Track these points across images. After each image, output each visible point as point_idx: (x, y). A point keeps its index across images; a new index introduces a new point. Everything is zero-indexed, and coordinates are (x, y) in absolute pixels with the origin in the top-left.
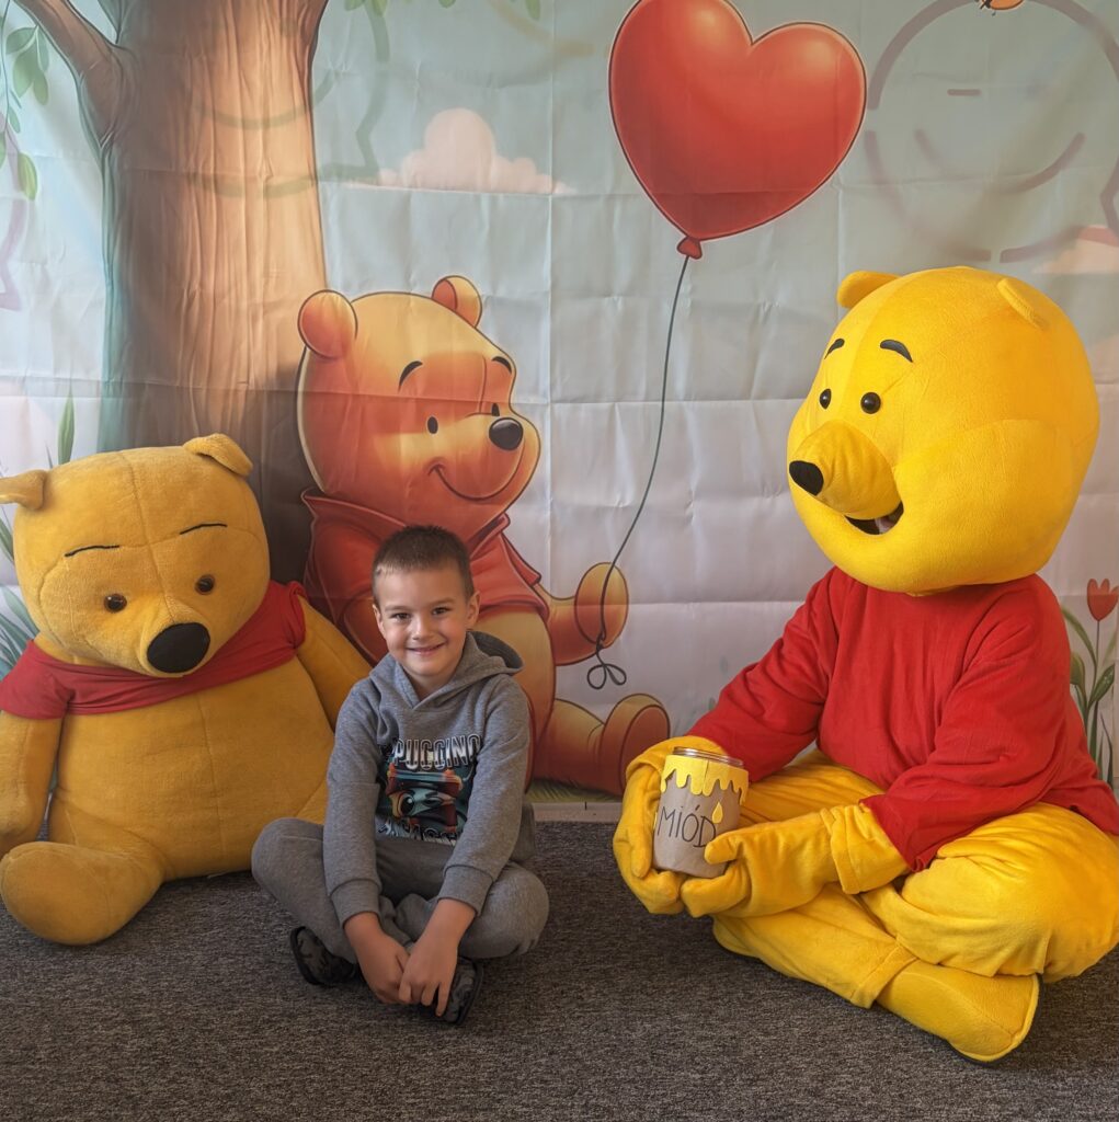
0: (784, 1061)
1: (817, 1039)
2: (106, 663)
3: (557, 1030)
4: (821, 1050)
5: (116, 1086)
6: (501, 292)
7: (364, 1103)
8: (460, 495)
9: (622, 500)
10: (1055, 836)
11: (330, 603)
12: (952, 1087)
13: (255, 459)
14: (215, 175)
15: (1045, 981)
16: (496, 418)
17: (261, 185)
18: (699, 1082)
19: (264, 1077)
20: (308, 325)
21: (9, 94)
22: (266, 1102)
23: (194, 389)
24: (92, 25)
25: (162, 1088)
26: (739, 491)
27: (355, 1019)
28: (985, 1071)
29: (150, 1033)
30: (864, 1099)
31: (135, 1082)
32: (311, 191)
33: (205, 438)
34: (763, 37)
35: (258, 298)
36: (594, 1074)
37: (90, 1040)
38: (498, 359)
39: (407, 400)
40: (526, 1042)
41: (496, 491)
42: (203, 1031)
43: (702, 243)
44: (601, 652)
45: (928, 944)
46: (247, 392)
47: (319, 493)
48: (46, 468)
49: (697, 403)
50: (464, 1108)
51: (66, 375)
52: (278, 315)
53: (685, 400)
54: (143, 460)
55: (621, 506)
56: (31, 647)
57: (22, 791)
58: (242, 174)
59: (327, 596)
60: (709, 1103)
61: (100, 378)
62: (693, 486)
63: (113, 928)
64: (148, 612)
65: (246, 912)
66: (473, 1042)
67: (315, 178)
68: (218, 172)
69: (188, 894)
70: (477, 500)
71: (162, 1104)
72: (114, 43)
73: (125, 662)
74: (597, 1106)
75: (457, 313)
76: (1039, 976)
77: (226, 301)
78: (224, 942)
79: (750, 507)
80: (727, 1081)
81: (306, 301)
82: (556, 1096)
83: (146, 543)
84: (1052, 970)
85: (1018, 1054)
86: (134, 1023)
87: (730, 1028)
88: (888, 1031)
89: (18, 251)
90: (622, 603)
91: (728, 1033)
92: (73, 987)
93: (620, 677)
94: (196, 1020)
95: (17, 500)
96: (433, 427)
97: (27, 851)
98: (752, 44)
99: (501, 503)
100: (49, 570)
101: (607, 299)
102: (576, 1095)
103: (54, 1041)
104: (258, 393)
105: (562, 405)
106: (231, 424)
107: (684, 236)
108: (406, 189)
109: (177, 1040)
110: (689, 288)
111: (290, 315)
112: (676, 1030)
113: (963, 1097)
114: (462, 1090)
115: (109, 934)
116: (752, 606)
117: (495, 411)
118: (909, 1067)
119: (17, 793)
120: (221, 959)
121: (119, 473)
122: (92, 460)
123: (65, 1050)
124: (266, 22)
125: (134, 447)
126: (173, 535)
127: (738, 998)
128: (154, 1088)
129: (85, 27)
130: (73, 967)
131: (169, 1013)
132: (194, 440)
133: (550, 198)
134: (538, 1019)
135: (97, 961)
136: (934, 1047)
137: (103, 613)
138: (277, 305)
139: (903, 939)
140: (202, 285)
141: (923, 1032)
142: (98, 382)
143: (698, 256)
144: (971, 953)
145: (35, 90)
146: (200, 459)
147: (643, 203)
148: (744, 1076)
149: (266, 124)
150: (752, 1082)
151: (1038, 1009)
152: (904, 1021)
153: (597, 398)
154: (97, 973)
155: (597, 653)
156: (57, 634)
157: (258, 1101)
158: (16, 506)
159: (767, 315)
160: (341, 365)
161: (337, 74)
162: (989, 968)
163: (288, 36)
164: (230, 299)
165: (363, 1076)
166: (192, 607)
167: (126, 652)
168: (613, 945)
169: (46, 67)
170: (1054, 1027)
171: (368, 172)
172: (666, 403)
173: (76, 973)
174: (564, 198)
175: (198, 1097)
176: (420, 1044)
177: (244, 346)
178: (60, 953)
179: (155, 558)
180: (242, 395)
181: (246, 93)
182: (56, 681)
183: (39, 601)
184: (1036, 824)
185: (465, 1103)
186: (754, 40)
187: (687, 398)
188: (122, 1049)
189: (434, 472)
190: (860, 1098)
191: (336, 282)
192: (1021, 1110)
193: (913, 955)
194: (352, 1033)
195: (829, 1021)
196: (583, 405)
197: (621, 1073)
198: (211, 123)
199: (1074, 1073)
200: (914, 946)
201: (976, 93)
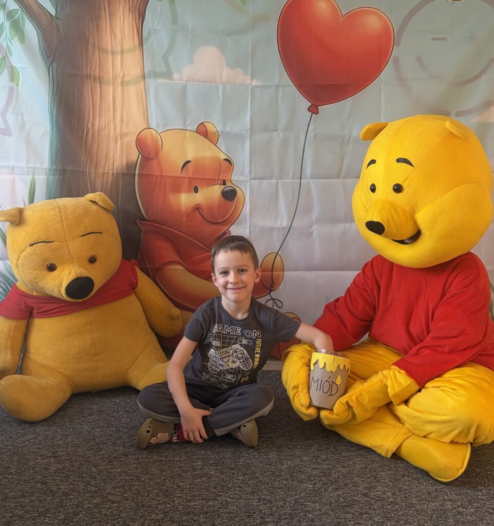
0: (352, 480)
1: (367, 470)
2: (47, 295)
3: (248, 464)
4: (369, 475)
5: (45, 486)
6: (228, 129)
7: (158, 496)
8: (208, 221)
9: (281, 224)
10: (479, 378)
11: (149, 269)
12: (429, 494)
13: (116, 203)
14: (99, 76)
15: (473, 446)
16: (225, 186)
17: (120, 80)
18: (312, 489)
19: (113, 483)
20: (140, 144)
21: (8, 39)
22: (112, 495)
23: (89, 172)
24: (44, 8)
25: (66, 487)
26: (335, 220)
27: (155, 457)
28: (445, 486)
29: (62, 462)
30: (388, 498)
31: (54, 484)
32: (142, 83)
33: (93, 194)
34: (347, 14)
35: (118, 131)
36: (264, 484)
37: (35, 465)
38: (226, 160)
39: (184, 178)
40: (233, 469)
41: (224, 220)
42: (86, 461)
43: (319, 107)
44: (272, 293)
45: (420, 427)
46: (113, 173)
47: (145, 220)
48: (22, 206)
49: (316, 180)
50: (203, 499)
51: (32, 165)
52: (127, 139)
53: (310, 179)
54: (65, 203)
55: (281, 227)
56: (14, 287)
57: (9, 352)
58: (111, 76)
59: (148, 266)
60: (317, 499)
61: (47, 167)
62: (314, 218)
63: (48, 415)
64: (66, 272)
65: (109, 408)
66: (209, 468)
67: (144, 77)
68: (100, 75)
69: (83, 399)
70: (216, 224)
71: (66, 494)
72: (54, 15)
73: (56, 294)
74: (264, 499)
75: (207, 139)
76: (471, 443)
77: (104, 132)
78: (98, 421)
79: (340, 228)
80: (325, 489)
81: (140, 133)
82: (246, 494)
83: (66, 240)
84: (477, 441)
85: (460, 479)
86: (55, 457)
87: (327, 464)
88: (400, 467)
89: (11, 109)
90: (280, 271)
91: (325, 467)
92: (29, 440)
93: (280, 305)
94: (83, 457)
95: (8, 221)
96: (196, 190)
97: (10, 379)
98: (342, 17)
99: (226, 225)
100: (22, 252)
101: (275, 133)
102: (255, 494)
103: (19, 465)
104: (118, 174)
105: (254, 181)
106: (106, 188)
107: (311, 104)
108: (185, 82)
109: (73, 465)
110: (313, 127)
111: (132, 139)
112: (302, 465)
113: (434, 498)
114: (203, 490)
115: (46, 417)
116: (340, 273)
117: (224, 183)
118: (410, 484)
119: (7, 353)
120: (96, 429)
121: (54, 209)
122: (42, 203)
123: (23, 469)
124: (123, 7)
125: (62, 197)
126: (78, 237)
127: (331, 451)
128: (63, 487)
129: (42, 9)
130: (29, 431)
131: (71, 453)
132: (88, 194)
133: (250, 86)
134: (239, 459)
135: (40, 429)
136: (421, 475)
137: (46, 272)
138: (127, 134)
139: (408, 425)
140: (93, 125)
141: (416, 468)
142: (46, 169)
143: (317, 113)
144: (439, 432)
145: (19, 37)
146: (91, 203)
147: (292, 89)
148: (333, 487)
149: (122, 52)
150: (337, 489)
151: (470, 458)
152: (408, 462)
153: (270, 178)
154: (40, 434)
155: (270, 293)
156: (25, 281)
157: (109, 493)
158: (8, 223)
159: (348, 140)
160: (155, 162)
161: (154, 30)
162: (448, 439)
163: (132, 13)
164: (105, 132)
165: (158, 483)
166: (86, 270)
167: (56, 290)
168: (275, 425)
169: (24, 26)
170: (477, 467)
171: (168, 74)
172: (302, 180)
173: (30, 434)
174: (256, 87)
175: (82, 491)
176: (185, 469)
177: (112, 153)
178: (24, 425)
179: (70, 247)
180: (110, 175)
181: (113, 39)
182: (25, 303)
183: (17, 266)
184: (470, 372)
185: (204, 496)
186: (343, 14)
187: (312, 178)
188: (49, 469)
189: (197, 211)
190: (386, 498)
191: (153, 124)
192: (462, 505)
193: (412, 432)
194: (154, 464)
195: (373, 462)
196: (265, 181)
197: (276, 484)
198: (97, 52)
199: (486, 488)
200: (413, 428)
201: (445, 39)
